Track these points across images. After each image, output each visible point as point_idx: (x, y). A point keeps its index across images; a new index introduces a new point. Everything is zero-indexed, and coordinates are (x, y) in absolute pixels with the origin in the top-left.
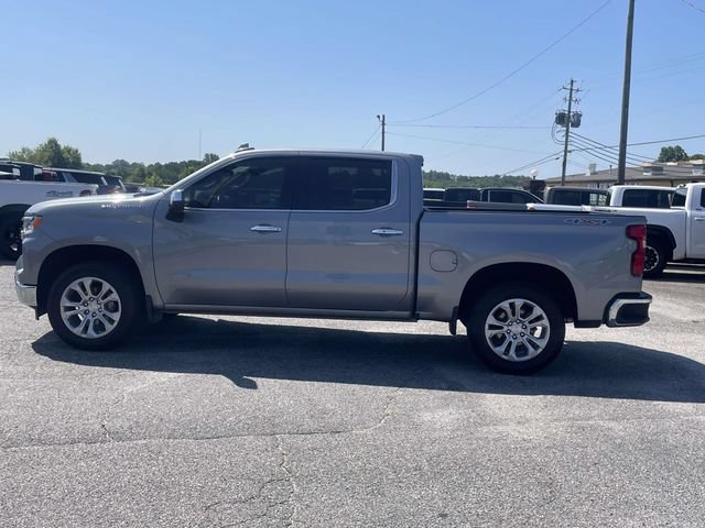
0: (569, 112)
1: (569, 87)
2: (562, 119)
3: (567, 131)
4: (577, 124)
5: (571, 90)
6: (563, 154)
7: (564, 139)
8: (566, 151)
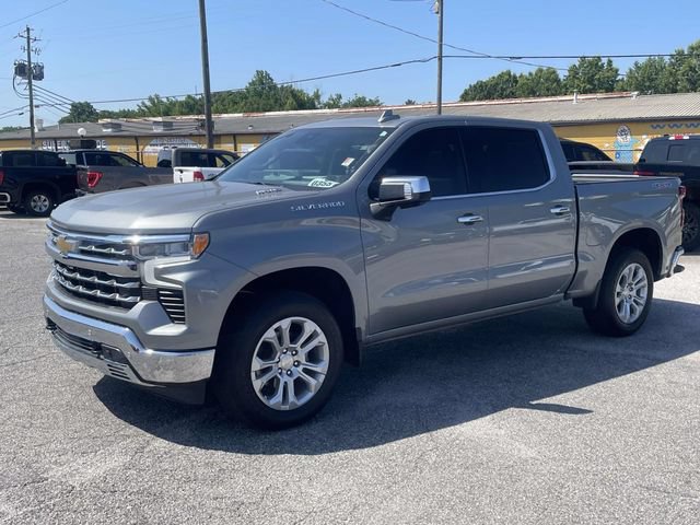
0: (29, 62)
1: (26, 35)
2: (21, 70)
3: (30, 83)
4: (40, 77)
5: (29, 38)
6: (29, 108)
7: (28, 92)
8: (31, 105)
